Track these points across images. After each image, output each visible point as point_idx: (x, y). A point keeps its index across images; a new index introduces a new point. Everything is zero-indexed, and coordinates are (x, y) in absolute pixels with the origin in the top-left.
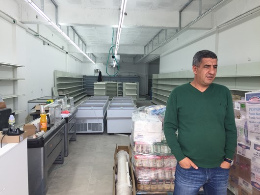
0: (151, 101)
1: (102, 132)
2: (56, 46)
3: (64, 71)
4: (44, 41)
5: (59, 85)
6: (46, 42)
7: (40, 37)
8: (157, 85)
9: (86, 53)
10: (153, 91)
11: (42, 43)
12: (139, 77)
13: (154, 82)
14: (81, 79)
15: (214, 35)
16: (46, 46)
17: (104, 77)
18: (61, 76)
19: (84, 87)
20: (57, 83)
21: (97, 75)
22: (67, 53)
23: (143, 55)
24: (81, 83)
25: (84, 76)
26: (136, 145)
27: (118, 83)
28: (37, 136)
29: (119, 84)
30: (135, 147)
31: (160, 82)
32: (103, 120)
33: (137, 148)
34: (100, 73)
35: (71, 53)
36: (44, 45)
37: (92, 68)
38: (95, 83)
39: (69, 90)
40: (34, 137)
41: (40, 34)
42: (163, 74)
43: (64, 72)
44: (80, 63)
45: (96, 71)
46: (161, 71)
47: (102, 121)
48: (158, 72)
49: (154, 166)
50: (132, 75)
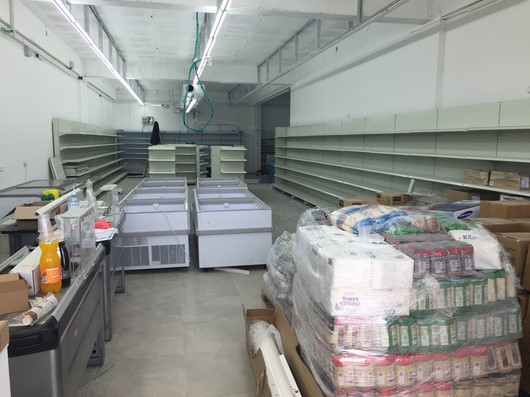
0: (273, 185)
1: (187, 264)
2: (55, 62)
3: (76, 120)
4: (26, 48)
5: (64, 153)
6: (31, 50)
7: (17, 36)
8: (286, 150)
9: (126, 80)
10: (278, 165)
11: (21, 51)
12: (241, 133)
13: (278, 145)
14: (111, 139)
15: (436, 36)
16: (33, 58)
17: (165, 134)
18: (69, 131)
19: (119, 156)
20: (59, 148)
21: (150, 129)
22: (81, 78)
23: (253, 86)
24: (113, 149)
25: (120, 133)
26: (336, 328)
27: (198, 147)
28: (34, 316)
29: (201, 150)
30: (336, 333)
31: (291, 145)
32: (187, 237)
33: (342, 334)
34: (156, 125)
35: (90, 80)
36: (27, 55)
37: (137, 116)
38: (150, 148)
39: (89, 163)
40: (27, 321)
41: (16, 27)
42: (297, 127)
43: (76, 122)
44: (110, 104)
45: (146, 121)
46: (293, 121)
47: (184, 240)
48: (286, 123)
49: (390, 384)
50: (226, 129)
